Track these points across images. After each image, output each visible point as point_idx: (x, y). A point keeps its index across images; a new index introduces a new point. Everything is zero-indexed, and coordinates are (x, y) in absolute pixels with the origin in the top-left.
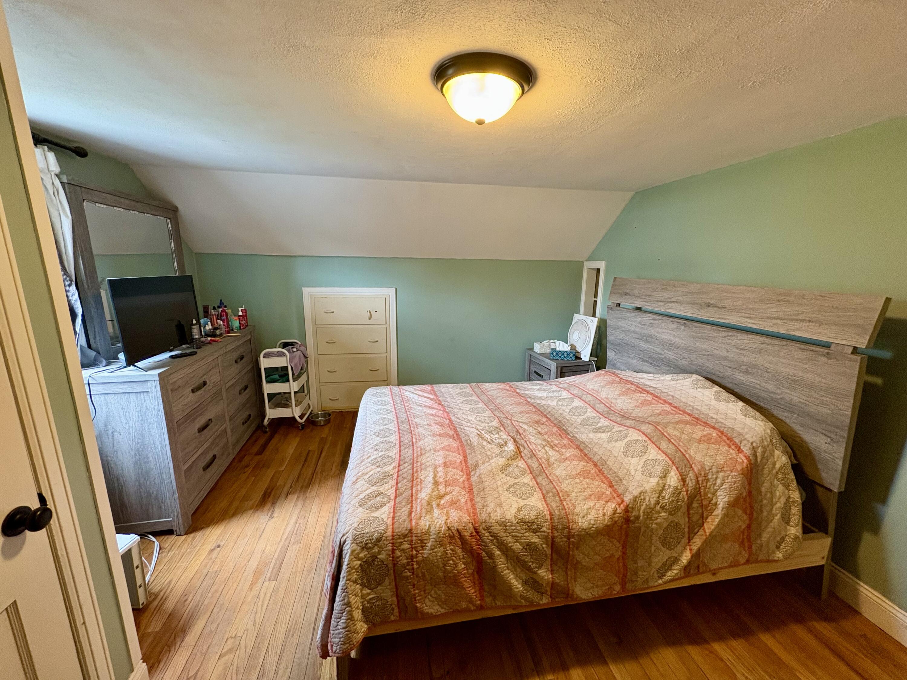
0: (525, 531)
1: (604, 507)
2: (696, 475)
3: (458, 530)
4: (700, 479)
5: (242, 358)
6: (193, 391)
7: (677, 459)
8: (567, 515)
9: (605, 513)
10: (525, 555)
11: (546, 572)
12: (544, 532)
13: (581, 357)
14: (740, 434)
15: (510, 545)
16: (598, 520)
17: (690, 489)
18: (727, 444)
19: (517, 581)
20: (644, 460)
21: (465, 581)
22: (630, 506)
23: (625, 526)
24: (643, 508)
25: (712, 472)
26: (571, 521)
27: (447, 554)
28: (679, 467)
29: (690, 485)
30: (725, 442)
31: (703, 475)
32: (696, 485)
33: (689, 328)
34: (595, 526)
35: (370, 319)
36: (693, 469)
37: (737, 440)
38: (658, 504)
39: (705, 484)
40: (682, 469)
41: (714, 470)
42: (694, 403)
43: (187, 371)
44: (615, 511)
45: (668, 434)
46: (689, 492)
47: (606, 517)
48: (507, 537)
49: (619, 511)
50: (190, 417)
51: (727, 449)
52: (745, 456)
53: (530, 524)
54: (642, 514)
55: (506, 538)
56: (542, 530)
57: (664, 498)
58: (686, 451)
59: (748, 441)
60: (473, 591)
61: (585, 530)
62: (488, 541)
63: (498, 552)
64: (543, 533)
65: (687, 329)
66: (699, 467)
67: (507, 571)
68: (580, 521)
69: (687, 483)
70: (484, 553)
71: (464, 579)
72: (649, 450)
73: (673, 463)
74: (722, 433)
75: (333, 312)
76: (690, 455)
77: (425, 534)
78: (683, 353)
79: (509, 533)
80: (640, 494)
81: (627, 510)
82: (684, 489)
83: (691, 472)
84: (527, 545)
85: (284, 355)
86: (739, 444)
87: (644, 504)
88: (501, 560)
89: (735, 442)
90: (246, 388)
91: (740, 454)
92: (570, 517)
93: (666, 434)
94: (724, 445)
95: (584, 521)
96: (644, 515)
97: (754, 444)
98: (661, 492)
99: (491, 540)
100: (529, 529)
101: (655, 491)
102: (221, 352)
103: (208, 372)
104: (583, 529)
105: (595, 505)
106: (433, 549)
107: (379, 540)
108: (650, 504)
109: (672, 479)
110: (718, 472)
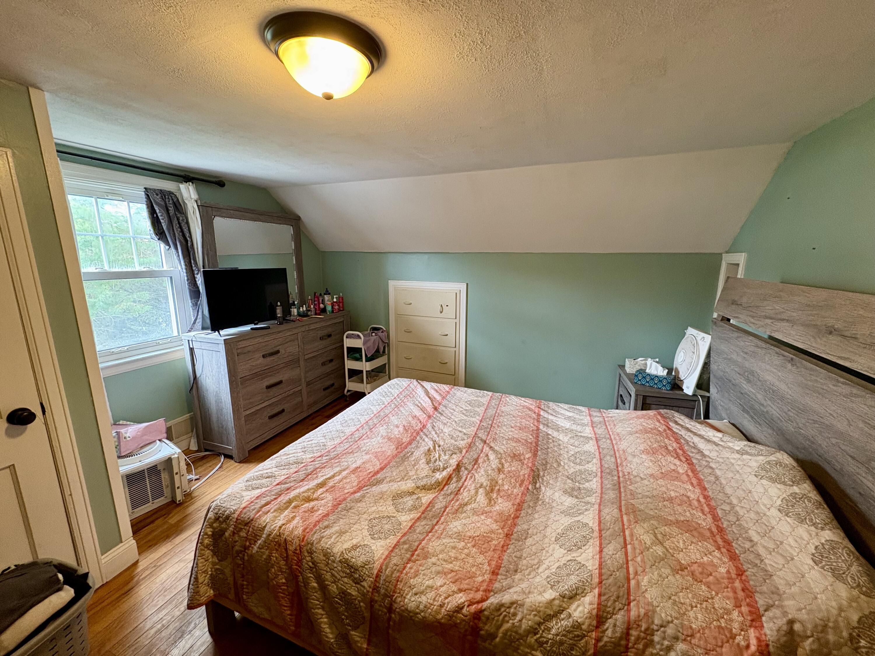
0: (344, 575)
1: (449, 596)
2: (629, 622)
3: (285, 539)
4: (634, 633)
5: (329, 336)
6: (264, 356)
7: (611, 580)
8: (398, 581)
9: (444, 604)
10: (339, 604)
11: (362, 638)
12: (364, 587)
13: (683, 388)
14: (776, 592)
15: (327, 583)
16: (429, 608)
17: (605, 639)
18: (736, 598)
19: (330, 628)
20: (569, 558)
21: (283, 598)
22: (486, 613)
23: (469, 637)
24: (506, 626)
25: (664, 632)
26: (398, 591)
27: (271, 559)
28: (604, 595)
29: (609, 633)
30: (735, 592)
31: (643, 629)
32: (621, 638)
33: (798, 367)
34: (422, 614)
35: (441, 312)
36: (629, 611)
37: (761, 601)
38: (536, 634)
39: (641, 646)
40: (607, 600)
41: (670, 631)
42: (740, 501)
43: (260, 340)
44: (459, 609)
45: (632, 535)
46: (601, 644)
47: (443, 610)
48: (327, 572)
49: (464, 611)
50: (258, 375)
51: (730, 606)
52: (759, 639)
53: (353, 570)
54: (500, 635)
55: (325, 572)
56: (362, 583)
57: (549, 629)
58: (636, 573)
59: (785, 614)
60: (289, 612)
61: (410, 612)
62: (306, 566)
63: (315, 585)
64: (362, 589)
65: (794, 369)
66: (642, 611)
67: (320, 611)
68: (408, 597)
69: (605, 627)
70: (301, 577)
71: (282, 595)
72: (587, 547)
73: (600, 582)
74: (740, 573)
75: (411, 304)
76: (638, 584)
77: (260, 530)
78: (789, 410)
79: (330, 569)
80: (512, 603)
81: (478, 615)
82: (594, 633)
83: (622, 612)
84: (343, 593)
85: (359, 337)
86: (762, 610)
87: (511, 621)
88: (315, 594)
89: (756, 602)
90: (331, 361)
91: (752, 630)
92: (400, 585)
93: (627, 533)
94: (728, 598)
95: (413, 599)
96: (503, 638)
97: (797, 627)
98: (549, 618)
99: (311, 567)
100: (350, 576)
101: (539, 612)
102: (303, 329)
103: (283, 344)
104: (407, 609)
105: (441, 586)
106: (260, 549)
107: (228, 517)
108: (520, 626)
109: (580, 608)
110: (676, 638)
